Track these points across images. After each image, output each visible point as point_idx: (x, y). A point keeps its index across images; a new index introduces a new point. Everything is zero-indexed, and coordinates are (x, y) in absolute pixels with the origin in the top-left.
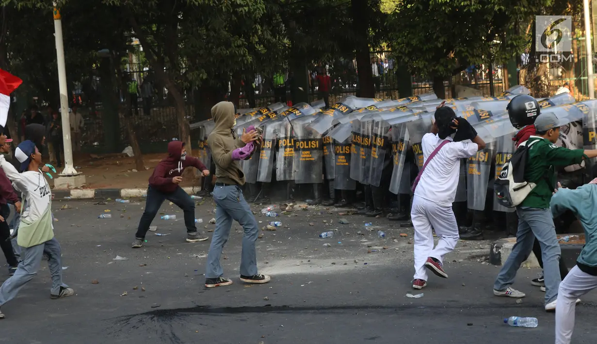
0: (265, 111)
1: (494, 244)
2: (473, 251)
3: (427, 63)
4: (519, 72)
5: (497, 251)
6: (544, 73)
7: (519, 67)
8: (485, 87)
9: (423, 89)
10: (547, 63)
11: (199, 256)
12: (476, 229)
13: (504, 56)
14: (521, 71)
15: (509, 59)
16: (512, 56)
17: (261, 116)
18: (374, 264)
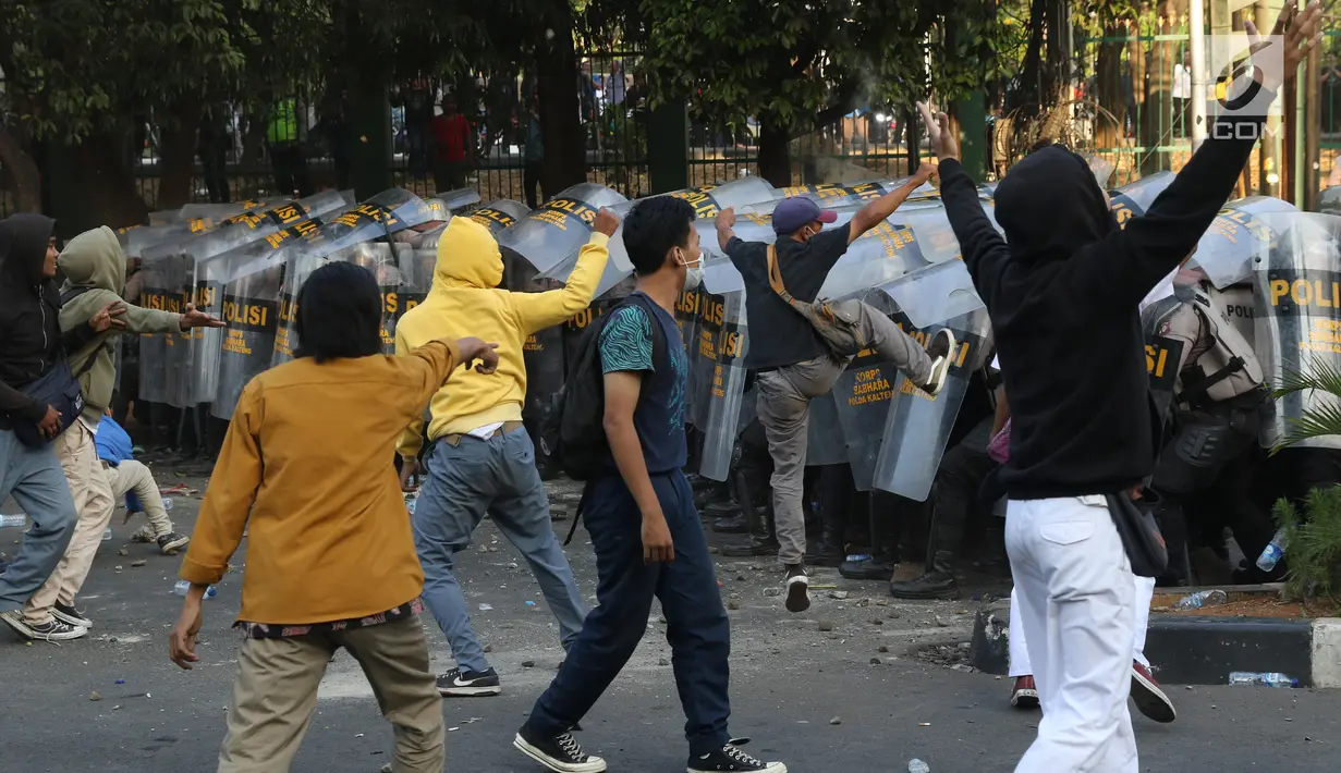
0: (288, 214)
1: (988, 613)
2: (918, 632)
3: (745, 91)
4: (991, 128)
5: (995, 632)
6: (1062, 131)
7: (992, 113)
8: (882, 164)
9: (709, 167)
10: (1070, 103)
11: (119, 640)
12: (937, 567)
13: (960, 79)
14: (999, 124)
15: (973, 88)
16: (981, 79)
17: (276, 228)
18: (643, 668)
